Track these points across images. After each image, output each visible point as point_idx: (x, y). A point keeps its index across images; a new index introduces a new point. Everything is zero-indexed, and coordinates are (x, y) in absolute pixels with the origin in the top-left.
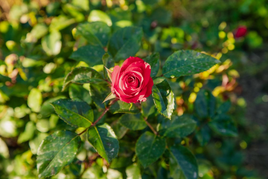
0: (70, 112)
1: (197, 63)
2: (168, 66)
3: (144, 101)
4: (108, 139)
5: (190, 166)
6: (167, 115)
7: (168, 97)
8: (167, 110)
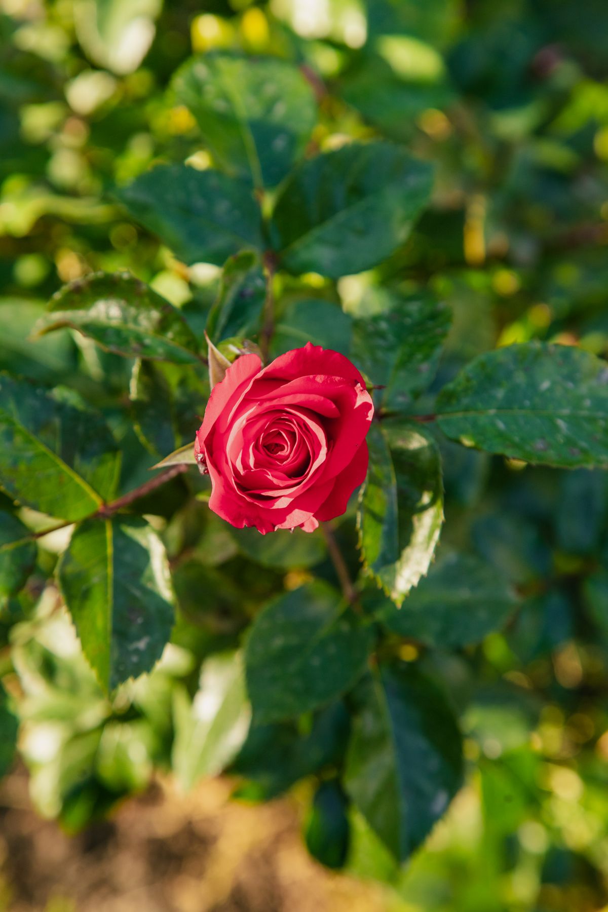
0: (29, 442)
1: (584, 413)
2: (466, 390)
3: (308, 529)
4: (138, 593)
5: (434, 763)
6: (392, 584)
7: (419, 520)
8: (398, 564)
